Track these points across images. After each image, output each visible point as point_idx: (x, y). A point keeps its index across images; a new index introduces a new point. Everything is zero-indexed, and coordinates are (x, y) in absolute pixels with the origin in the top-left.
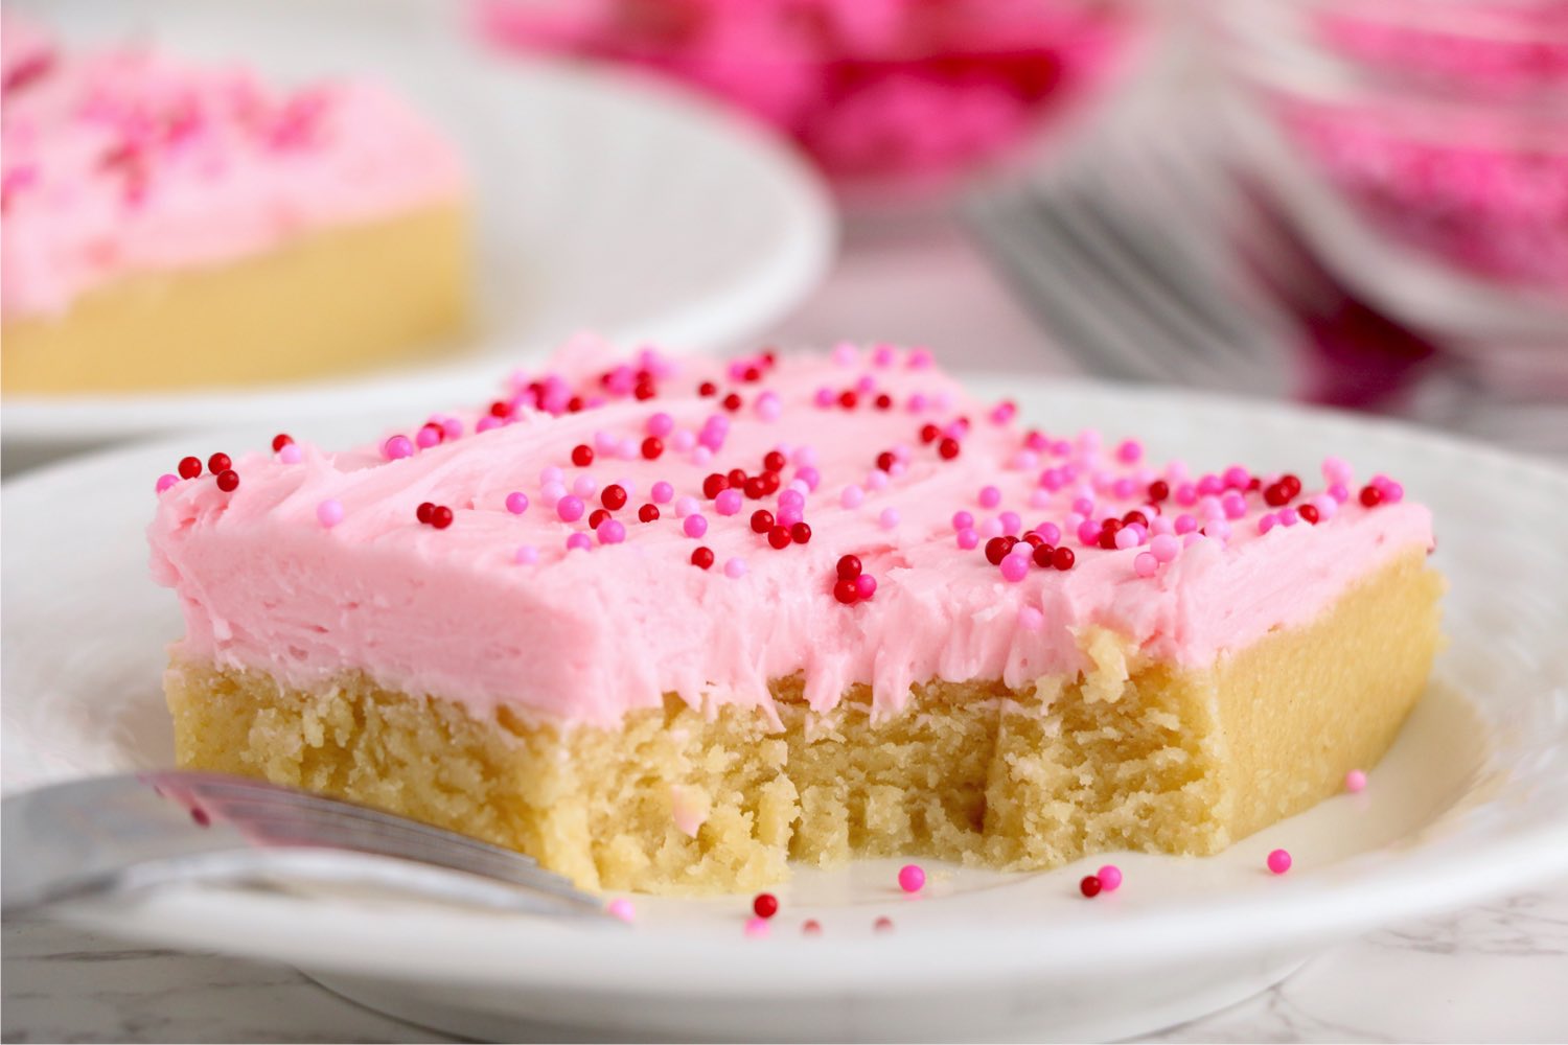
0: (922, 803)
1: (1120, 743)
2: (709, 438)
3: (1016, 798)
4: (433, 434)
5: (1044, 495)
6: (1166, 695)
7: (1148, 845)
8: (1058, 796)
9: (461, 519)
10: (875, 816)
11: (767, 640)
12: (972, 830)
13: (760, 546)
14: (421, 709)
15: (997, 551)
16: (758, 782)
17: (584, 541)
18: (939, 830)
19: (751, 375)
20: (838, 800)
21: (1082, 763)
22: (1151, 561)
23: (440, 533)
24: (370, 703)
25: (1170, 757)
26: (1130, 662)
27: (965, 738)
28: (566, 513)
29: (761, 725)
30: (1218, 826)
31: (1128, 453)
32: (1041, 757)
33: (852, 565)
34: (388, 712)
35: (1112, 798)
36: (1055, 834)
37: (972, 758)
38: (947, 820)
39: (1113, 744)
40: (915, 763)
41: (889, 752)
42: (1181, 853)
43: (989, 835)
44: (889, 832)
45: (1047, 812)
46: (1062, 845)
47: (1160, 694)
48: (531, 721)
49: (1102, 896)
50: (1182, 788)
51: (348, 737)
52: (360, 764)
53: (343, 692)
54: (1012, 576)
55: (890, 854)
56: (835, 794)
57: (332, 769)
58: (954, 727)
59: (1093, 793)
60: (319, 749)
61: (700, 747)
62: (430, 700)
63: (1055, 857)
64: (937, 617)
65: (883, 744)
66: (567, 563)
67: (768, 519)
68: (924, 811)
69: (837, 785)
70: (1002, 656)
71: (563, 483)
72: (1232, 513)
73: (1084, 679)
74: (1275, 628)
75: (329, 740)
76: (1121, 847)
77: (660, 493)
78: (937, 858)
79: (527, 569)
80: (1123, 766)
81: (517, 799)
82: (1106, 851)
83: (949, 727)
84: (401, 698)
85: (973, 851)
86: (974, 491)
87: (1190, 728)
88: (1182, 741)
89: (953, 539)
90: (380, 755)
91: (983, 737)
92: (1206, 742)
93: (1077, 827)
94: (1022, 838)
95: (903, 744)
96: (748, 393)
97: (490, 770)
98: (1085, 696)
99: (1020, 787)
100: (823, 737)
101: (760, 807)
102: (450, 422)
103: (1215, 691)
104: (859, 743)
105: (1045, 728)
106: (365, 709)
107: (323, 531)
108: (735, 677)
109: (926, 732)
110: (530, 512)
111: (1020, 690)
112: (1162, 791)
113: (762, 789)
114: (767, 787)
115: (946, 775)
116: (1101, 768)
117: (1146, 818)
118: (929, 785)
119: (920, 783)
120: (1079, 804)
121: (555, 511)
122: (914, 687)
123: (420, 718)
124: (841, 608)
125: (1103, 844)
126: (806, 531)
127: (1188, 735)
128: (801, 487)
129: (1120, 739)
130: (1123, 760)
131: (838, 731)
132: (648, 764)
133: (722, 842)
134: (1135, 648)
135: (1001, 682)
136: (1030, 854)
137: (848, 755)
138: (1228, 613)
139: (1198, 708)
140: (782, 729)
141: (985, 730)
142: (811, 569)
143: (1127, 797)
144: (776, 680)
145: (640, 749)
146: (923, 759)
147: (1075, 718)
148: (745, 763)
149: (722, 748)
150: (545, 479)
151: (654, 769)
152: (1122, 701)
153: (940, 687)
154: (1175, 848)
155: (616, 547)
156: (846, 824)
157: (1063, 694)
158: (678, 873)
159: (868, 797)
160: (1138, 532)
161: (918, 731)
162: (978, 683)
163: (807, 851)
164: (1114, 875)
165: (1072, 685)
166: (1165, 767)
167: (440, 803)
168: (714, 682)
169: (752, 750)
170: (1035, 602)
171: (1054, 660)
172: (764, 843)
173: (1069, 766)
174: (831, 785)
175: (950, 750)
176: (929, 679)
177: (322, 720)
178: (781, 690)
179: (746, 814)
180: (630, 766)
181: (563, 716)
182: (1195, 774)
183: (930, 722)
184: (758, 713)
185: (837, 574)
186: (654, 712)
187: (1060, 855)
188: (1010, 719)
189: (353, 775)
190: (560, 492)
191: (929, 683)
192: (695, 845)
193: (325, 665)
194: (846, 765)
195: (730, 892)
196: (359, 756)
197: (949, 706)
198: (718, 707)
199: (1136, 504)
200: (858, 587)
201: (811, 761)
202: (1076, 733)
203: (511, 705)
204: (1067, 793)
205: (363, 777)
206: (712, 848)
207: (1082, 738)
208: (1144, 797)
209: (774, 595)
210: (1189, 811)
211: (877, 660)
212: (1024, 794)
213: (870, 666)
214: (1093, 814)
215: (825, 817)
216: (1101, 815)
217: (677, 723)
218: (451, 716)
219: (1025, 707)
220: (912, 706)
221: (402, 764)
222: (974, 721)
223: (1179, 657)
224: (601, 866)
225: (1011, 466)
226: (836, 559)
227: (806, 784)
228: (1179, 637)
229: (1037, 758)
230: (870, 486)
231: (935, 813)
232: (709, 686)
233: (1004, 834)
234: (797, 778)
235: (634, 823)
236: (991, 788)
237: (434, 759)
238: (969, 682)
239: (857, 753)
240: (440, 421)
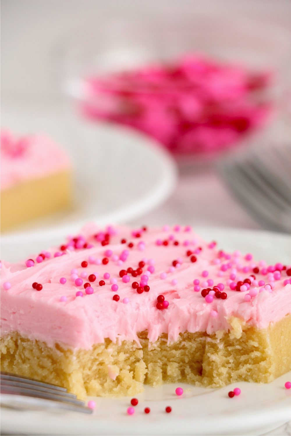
0: (184, 367)
1: (242, 350)
2: (123, 258)
3: (211, 366)
4: (41, 258)
5: (222, 273)
6: (254, 336)
7: (250, 380)
8: (223, 366)
9: (46, 287)
10: (170, 371)
11: (136, 321)
12: (199, 375)
13: (134, 293)
14: (34, 344)
15: (205, 293)
16: (135, 362)
17: (81, 294)
18: (189, 375)
19: (138, 235)
20: (159, 367)
21: (230, 356)
22: (249, 297)
23: (39, 292)
24: (19, 341)
25: (256, 354)
26: (243, 327)
27: (196, 348)
28: (77, 284)
29: (135, 346)
30: (270, 374)
31: (248, 258)
32: (218, 354)
33: (161, 298)
34: (25, 344)
35: (239, 366)
36: (222, 377)
37: (198, 354)
38: (191, 372)
39: (239, 350)
40: (182, 355)
41: (173, 353)
42: (260, 382)
43: (204, 377)
44: (174, 376)
45: (220, 370)
46: (224, 380)
47: (252, 336)
48: (65, 348)
49: (235, 397)
50: (260, 363)
51: (13, 351)
52: (17, 359)
53: (12, 338)
54: (208, 301)
55: (174, 382)
56: (158, 365)
57: (9, 360)
58: (192, 346)
59: (233, 365)
60: (5, 354)
61: (116, 353)
62: (36, 341)
63: (222, 384)
64: (186, 314)
65: (172, 350)
66: (75, 301)
67: (137, 285)
68: (185, 369)
69: (158, 362)
70: (206, 325)
71: (77, 274)
72: (276, 278)
73: (230, 332)
74: (288, 314)
75: (8, 352)
76: (242, 380)
77: (106, 276)
78: (188, 383)
79: (63, 303)
80: (242, 357)
81: (62, 370)
82: (238, 381)
83: (191, 345)
84: (28, 340)
85: (199, 382)
86: (201, 272)
87: (262, 346)
88: (259, 350)
89: (193, 288)
90: (23, 357)
91: (201, 348)
92: (266, 350)
93: (229, 375)
94: (213, 378)
95: (178, 350)
96: (135, 241)
97: (54, 362)
98: (230, 337)
99: (212, 363)
100: (154, 349)
101: (136, 370)
102: (47, 253)
103: (269, 335)
104: (165, 350)
105: (219, 346)
106: (18, 343)
107: (5, 291)
108: (126, 333)
109: (184, 347)
110: (68, 283)
111: (212, 335)
112: (254, 364)
113: (136, 365)
114: (137, 364)
115: (191, 359)
116: (236, 357)
117: (249, 372)
118: (186, 362)
119: (183, 361)
120: (230, 368)
121: (74, 283)
122: (180, 334)
123: (34, 346)
124: (159, 311)
125: (237, 380)
126: (148, 288)
127: (261, 348)
128: (148, 273)
129: (241, 349)
130: (242, 355)
131: (158, 347)
132: (101, 359)
133: (124, 381)
134: (244, 323)
135: (206, 332)
136: (215, 383)
137: (162, 353)
138: (273, 311)
139: (264, 340)
140: (141, 347)
141: (202, 346)
142: (149, 299)
143: (243, 366)
144: (139, 332)
145: (98, 355)
146: (184, 354)
147: (228, 343)
148: (131, 357)
149: (123, 353)
150: (72, 273)
151: (102, 360)
152: (241, 338)
153: (188, 334)
154: (258, 381)
155: (90, 295)
156: (161, 373)
157: (224, 336)
158: (111, 390)
159: (168, 366)
160: (247, 286)
161: (182, 347)
162: (199, 333)
163: (150, 382)
164: (238, 391)
165: (227, 333)
166: (254, 357)
167: (40, 371)
168: (121, 334)
169: (133, 353)
170: (215, 309)
171: (221, 326)
172: (136, 380)
173: (226, 357)
174: (157, 362)
175: (192, 352)
176: (184, 331)
177: (6, 346)
178: (141, 335)
179: (131, 372)
180: (95, 360)
181: (74, 347)
182: (263, 359)
183: (185, 344)
184: (134, 342)
185: (157, 301)
186: (102, 344)
187: (224, 383)
188: (209, 343)
189: (15, 362)
190: (76, 277)
191: (184, 333)
192: (116, 382)
193: (7, 330)
194: (161, 357)
195: (126, 396)
196: (17, 356)
197: (191, 339)
198: (122, 341)
199: (247, 276)
200: (164, 305)
201: (151, 355)
202: (228, 347)
203: (59, 343)
204: (226, 365)
205: (18, 363)
206: (121, 383)
207: (230, 349)
208: (249, 366)
209: (138, 308)
210: (262, 370)
211: (169, 326)
212: (213, 365)
213: (167, 328)
214: (233, 371)
215: (155, 372)
216: (236, 371)
217: (109, 346)
218: (42, 346)
219: (213, 340)
220: (180, 339)
221: (29, 359)
222: (199, 343)
223: (258, 325)
224: (87, 389)
225: (213, 263)
226: (157, 296)
227: (149, 362)
228: (257, 319)
229: (217, 355)
230: (169, 272)
231: (188, 370)
232: (119, 335)
233: (207, 377)
234: (146, 361)
235: (97, 376)
236: (203, 363)
237: (38, 358)
238: (196, 333)
239: (164, 353)
240: (44, 253)
